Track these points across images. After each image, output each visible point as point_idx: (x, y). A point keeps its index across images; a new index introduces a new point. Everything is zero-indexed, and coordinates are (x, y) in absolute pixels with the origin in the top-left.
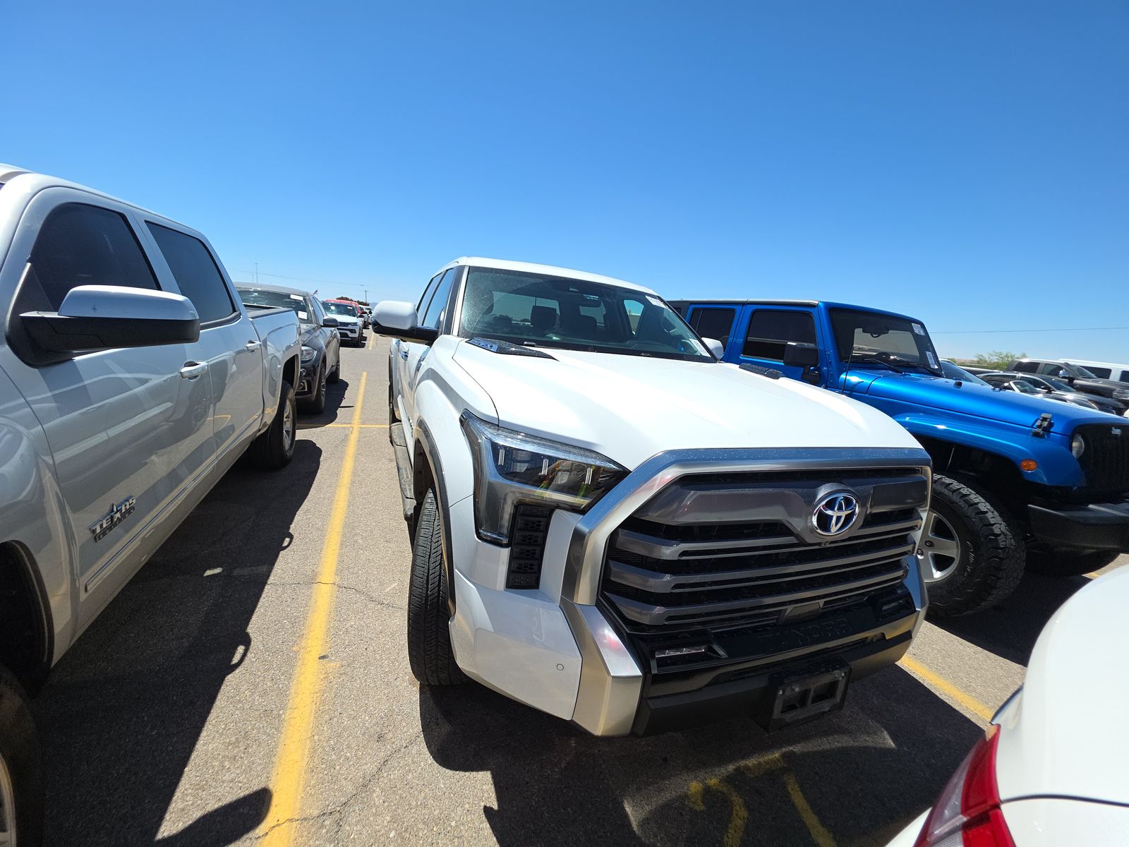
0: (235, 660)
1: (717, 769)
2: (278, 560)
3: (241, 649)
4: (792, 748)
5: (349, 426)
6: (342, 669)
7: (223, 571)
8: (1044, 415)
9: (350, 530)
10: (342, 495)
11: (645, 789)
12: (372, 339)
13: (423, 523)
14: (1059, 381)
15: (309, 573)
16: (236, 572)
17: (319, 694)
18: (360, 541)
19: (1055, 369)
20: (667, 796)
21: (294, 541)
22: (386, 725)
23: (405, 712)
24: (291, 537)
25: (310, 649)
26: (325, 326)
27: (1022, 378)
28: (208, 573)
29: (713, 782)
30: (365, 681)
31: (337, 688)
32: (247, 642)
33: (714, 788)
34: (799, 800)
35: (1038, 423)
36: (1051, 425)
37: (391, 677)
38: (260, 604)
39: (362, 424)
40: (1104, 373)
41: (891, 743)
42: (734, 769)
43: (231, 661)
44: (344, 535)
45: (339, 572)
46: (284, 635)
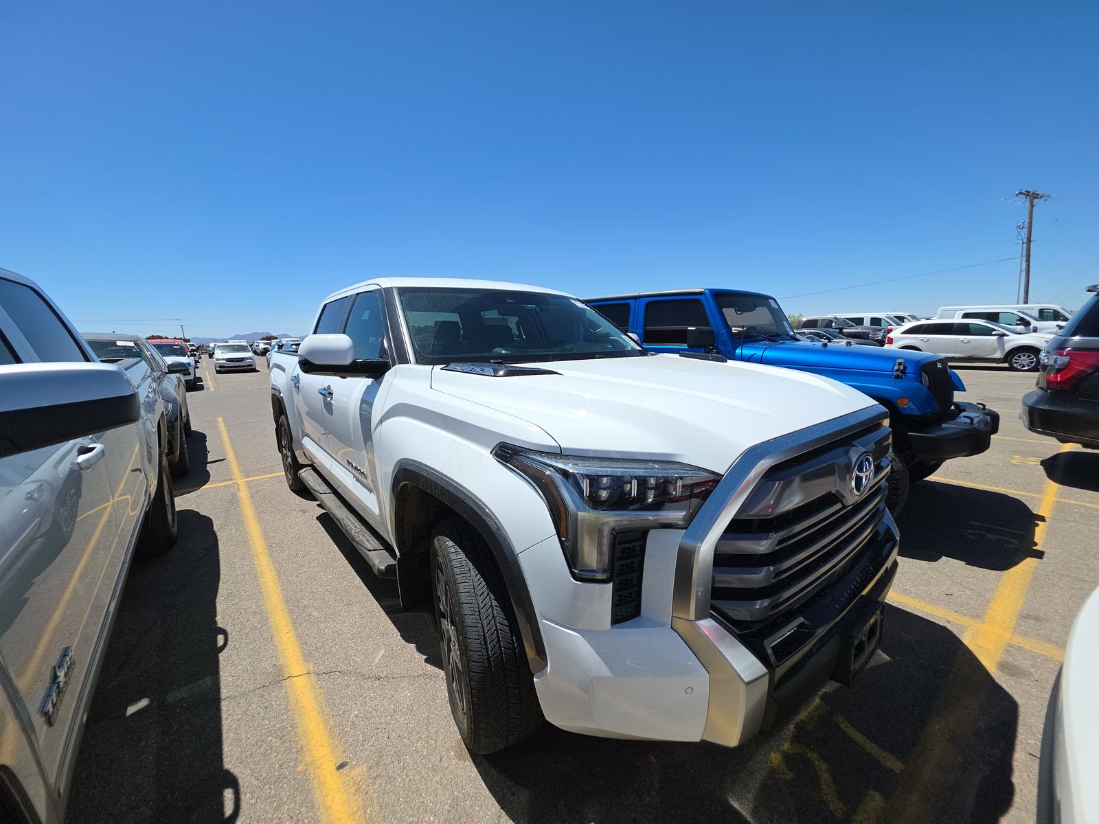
0: (228, 810)
1: (782, 733)
2: (221, 666)
3: (228, 794)
4: (824, 690)
5: (230, 482)
6: (372, 771)
7: (151, 702)
8: (898, 361)
9: (293, 603)
10: (264, 565)
11: (738, 778)
12: (209, 378)
13: (457, 577)
14: (834, 332)
15: (270, 669)
16: (171, 697)
17: (360, 813)
18: (315, 613)
19: (828, 323)
20: (759, 777)
21: (230, 636)
22: (457, 818)
23: (471, 794)
24: (224, 632)
25: (320, 762)
26: (171, 372)
27: (810, 333)
28: (131, 710)
29: (786, 746)
30: (407, 776)
31: (378, 796)
32: (232, 782)
33: (790, 752)
34: (855, 735)
35: (896, 367)
36: (905, 368)
37: (434, 760)
38: (225, 728)
39: (247, 477)
40: (859, 321)
41: (886, 658)
42: (795, 728)
43: (223, 814)
44: (291, 611)
45: (307, 657)
46: (276, 756)
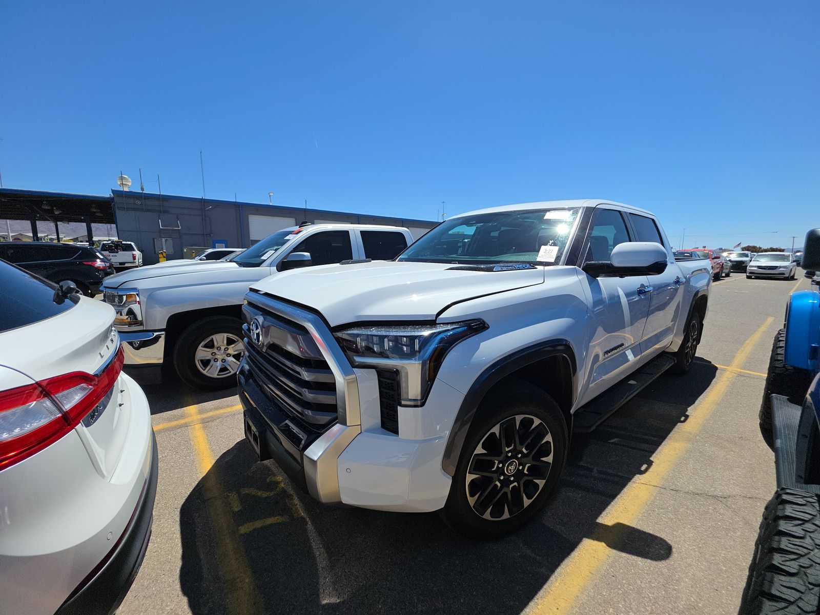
1: (290, 487)
4: (310, 523)
20: (275, 471)
29: (282, 485)
33: (279, 486)
34: (270, 521)
41: (324, 602)
42: (291, 494)
